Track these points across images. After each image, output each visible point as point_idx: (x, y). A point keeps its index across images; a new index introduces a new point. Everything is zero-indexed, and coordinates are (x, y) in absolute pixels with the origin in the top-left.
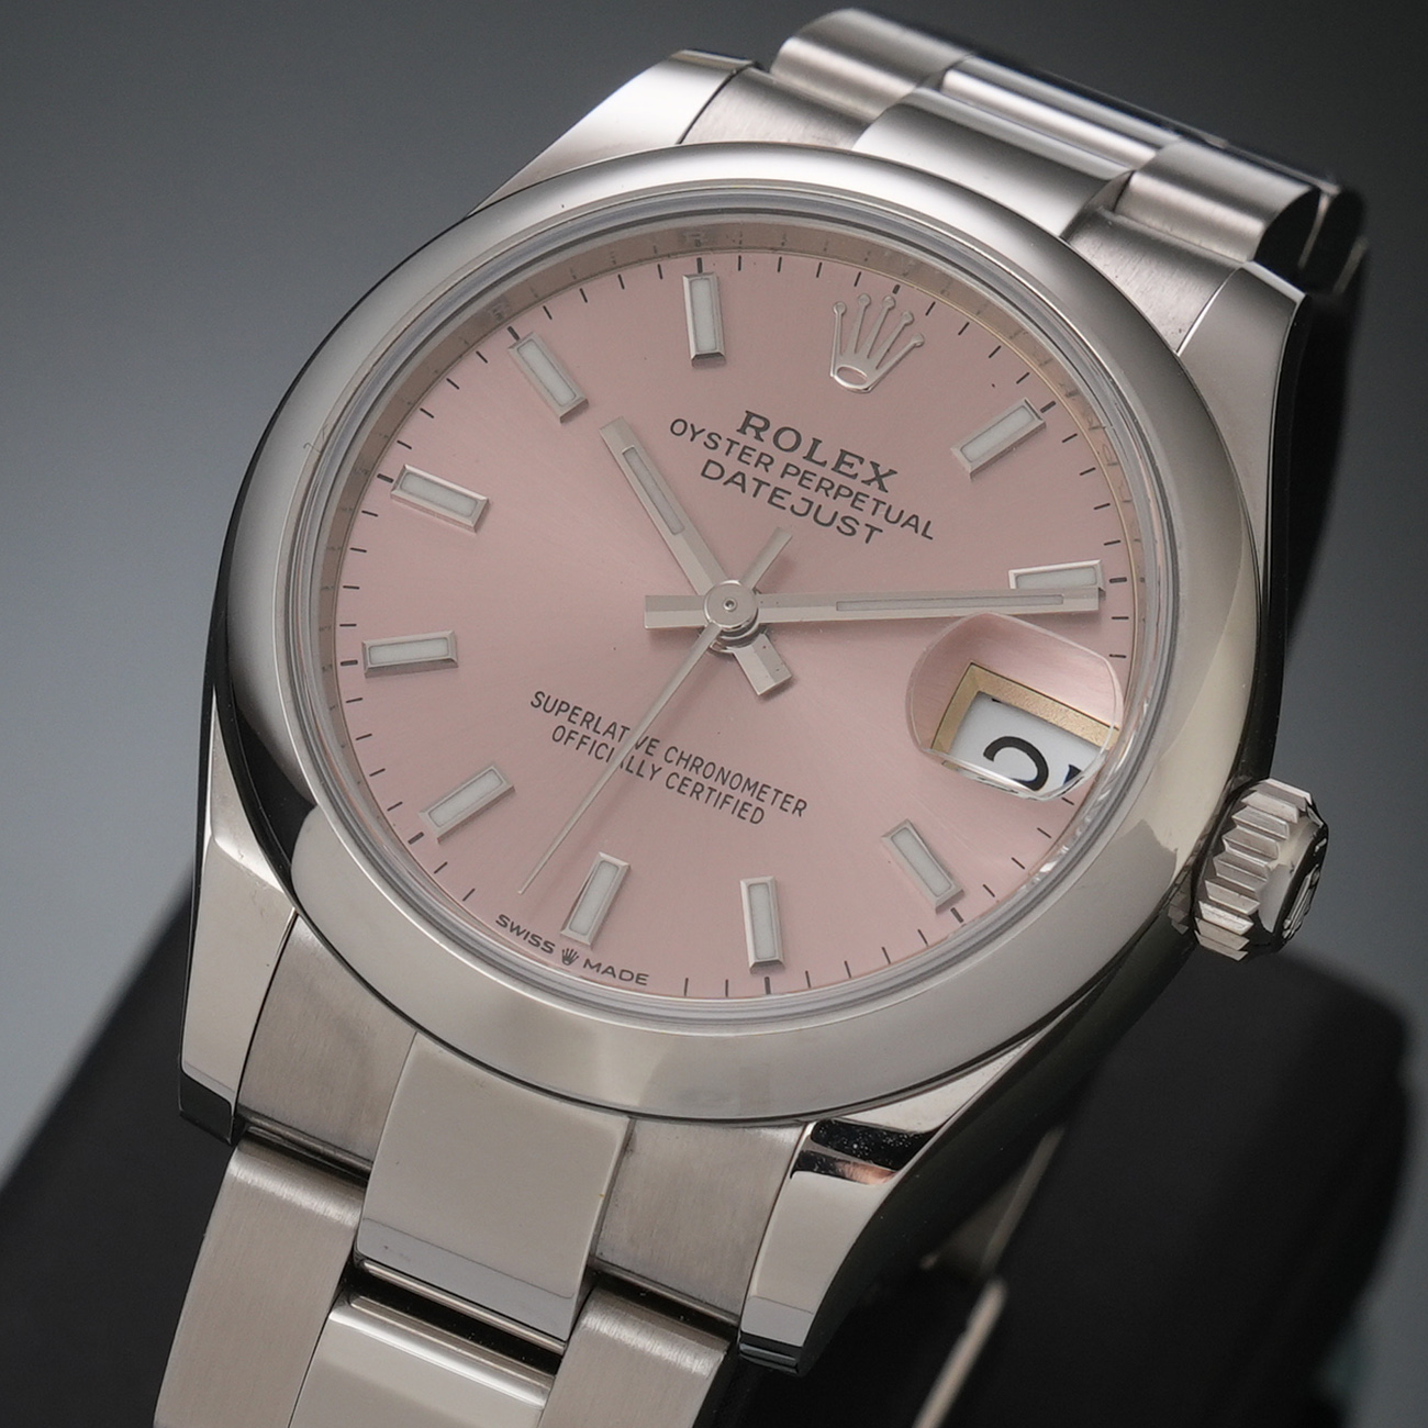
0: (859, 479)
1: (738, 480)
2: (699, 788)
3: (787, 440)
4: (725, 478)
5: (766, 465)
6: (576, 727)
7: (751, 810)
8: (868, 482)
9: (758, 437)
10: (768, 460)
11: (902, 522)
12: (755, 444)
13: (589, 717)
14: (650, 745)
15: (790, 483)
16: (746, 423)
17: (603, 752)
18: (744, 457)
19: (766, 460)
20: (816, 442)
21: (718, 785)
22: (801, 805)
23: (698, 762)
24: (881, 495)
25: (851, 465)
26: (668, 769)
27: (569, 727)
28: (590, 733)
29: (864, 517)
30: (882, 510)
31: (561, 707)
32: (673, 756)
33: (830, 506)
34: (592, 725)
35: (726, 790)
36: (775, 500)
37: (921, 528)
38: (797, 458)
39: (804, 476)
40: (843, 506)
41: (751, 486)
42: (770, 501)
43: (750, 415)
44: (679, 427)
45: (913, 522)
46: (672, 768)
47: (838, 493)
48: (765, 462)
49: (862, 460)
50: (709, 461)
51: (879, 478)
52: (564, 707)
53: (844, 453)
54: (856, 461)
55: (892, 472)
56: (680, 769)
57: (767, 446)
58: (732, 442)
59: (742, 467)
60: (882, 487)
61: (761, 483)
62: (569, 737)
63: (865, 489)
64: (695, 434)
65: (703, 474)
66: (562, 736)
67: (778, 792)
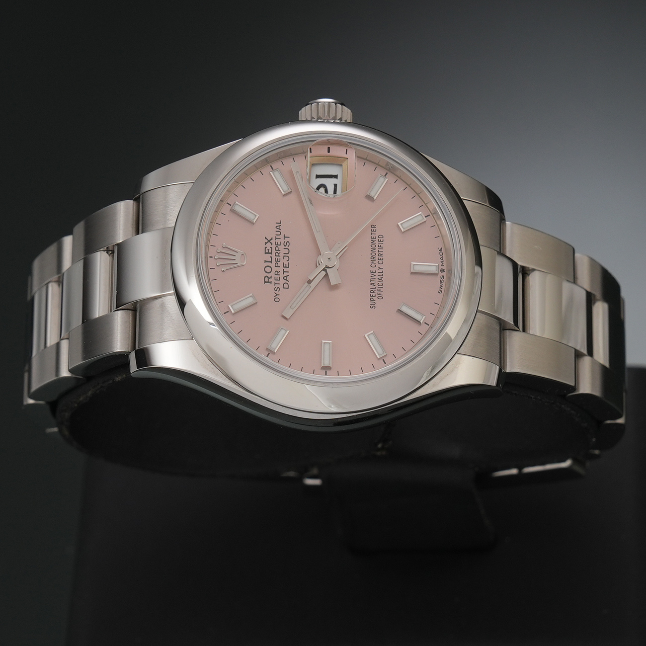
0: (271, 246)
1: (286, 278)
2: (380, 255)
3: (268, 269)
4: (287, 282)
5: (278, 272)
6: (376, 294)
7: (380, 239)
8: (272, 244)
9: (271, 278)
10: (276, 272)
11: (279, 230)
12: (273, 278)
13: (372, 292)
14: (373, 272)
15: (280, 264)
16: (268, 282)
17: (380, 284)
18: (278, 279)
19: (276, 273)
20: (265, 261)
21: (377, 250)
22: (373, 226)
23: (372, 258)
24: (274, 238)
25: (268, 250)
26: (378, 265)
27: (377, 296)
28: (376, 290)
29: (282, 241)
30: (277, 237)
31: (372, 300)
32: (373, 265)
33: (283, 251)
34: (374, 290)
35: (377, 248)
36: (287, 266)
37: (279, 225)
38: (272, 265)
39: (277, 261)
40: (281, 247)
41: (286, 274)
42: (288, 267)
43: (265, 282)
44: (277, 300)
45: (278, 227)
46: (377, 264)
47: (278, 250)
48: (277, 273)
49: (266, 247)
50: (283, 288)
51: (269, 241)
52: (372, 299)
53: (266, 253)
54: (267, 249)
55: (266, 238)
56: (376, 262)
57: (272, 274)
58: (275, 284)
59: (282, 278)
60: (272, 239)
61: (284, 272)
62: (380, 294)
63: (274, 244)
64: (277, 295)
65: (288, 288)
66: (380, 297)
67: (371, 234)
